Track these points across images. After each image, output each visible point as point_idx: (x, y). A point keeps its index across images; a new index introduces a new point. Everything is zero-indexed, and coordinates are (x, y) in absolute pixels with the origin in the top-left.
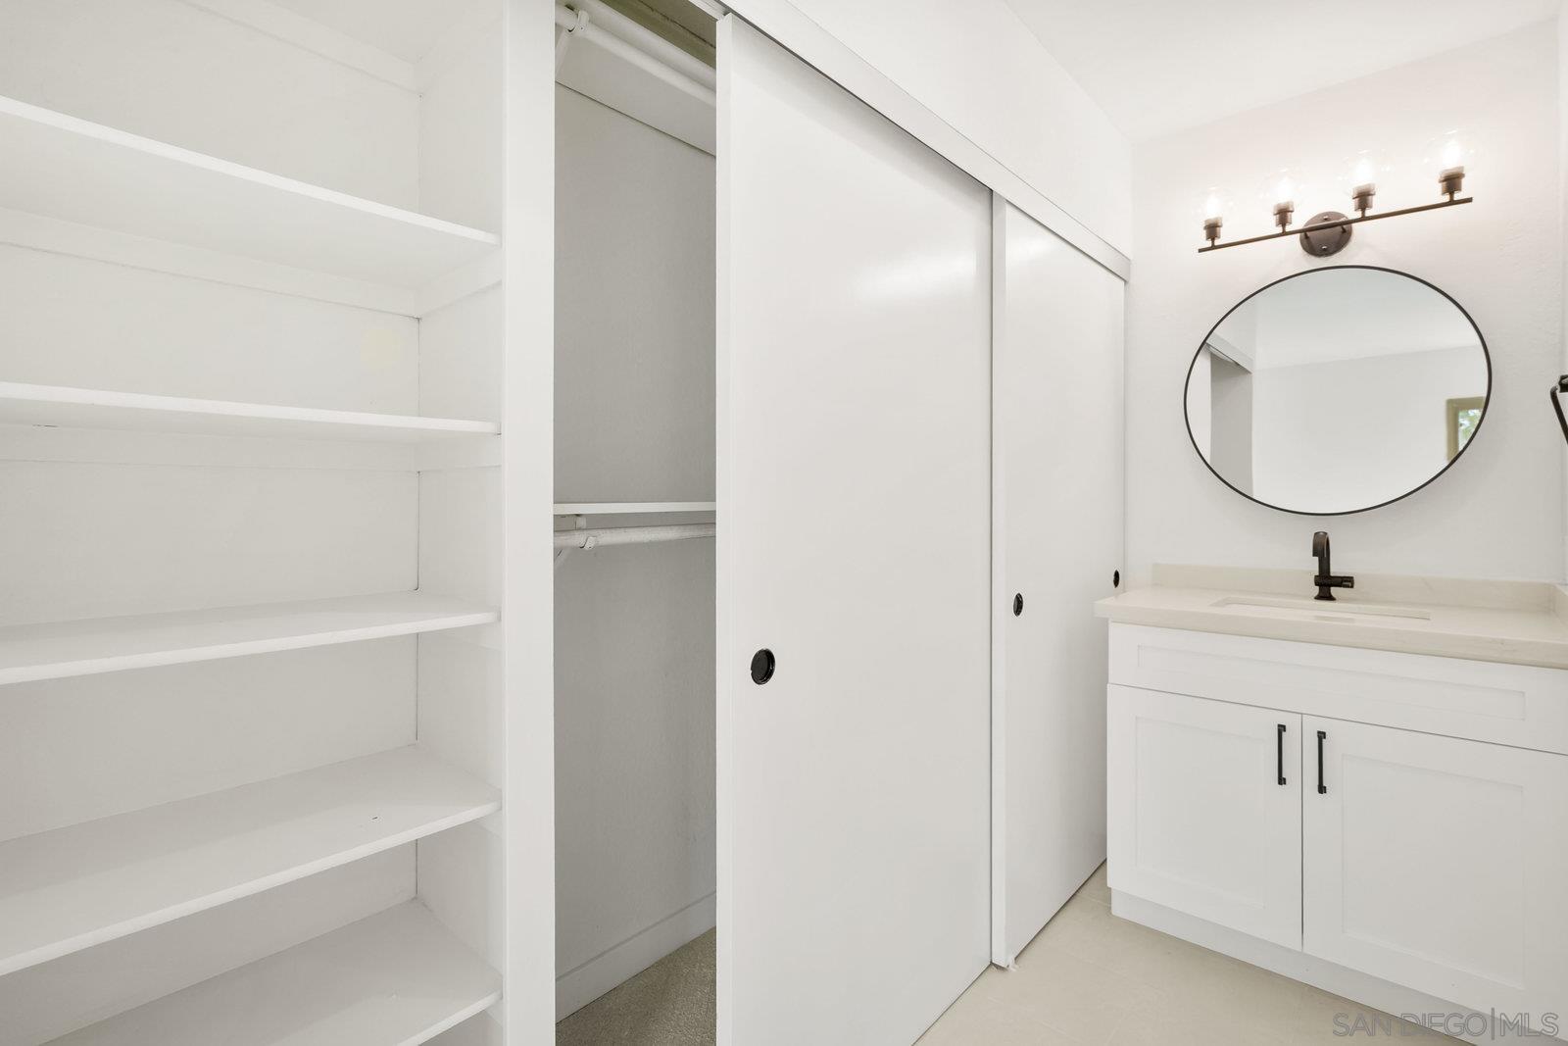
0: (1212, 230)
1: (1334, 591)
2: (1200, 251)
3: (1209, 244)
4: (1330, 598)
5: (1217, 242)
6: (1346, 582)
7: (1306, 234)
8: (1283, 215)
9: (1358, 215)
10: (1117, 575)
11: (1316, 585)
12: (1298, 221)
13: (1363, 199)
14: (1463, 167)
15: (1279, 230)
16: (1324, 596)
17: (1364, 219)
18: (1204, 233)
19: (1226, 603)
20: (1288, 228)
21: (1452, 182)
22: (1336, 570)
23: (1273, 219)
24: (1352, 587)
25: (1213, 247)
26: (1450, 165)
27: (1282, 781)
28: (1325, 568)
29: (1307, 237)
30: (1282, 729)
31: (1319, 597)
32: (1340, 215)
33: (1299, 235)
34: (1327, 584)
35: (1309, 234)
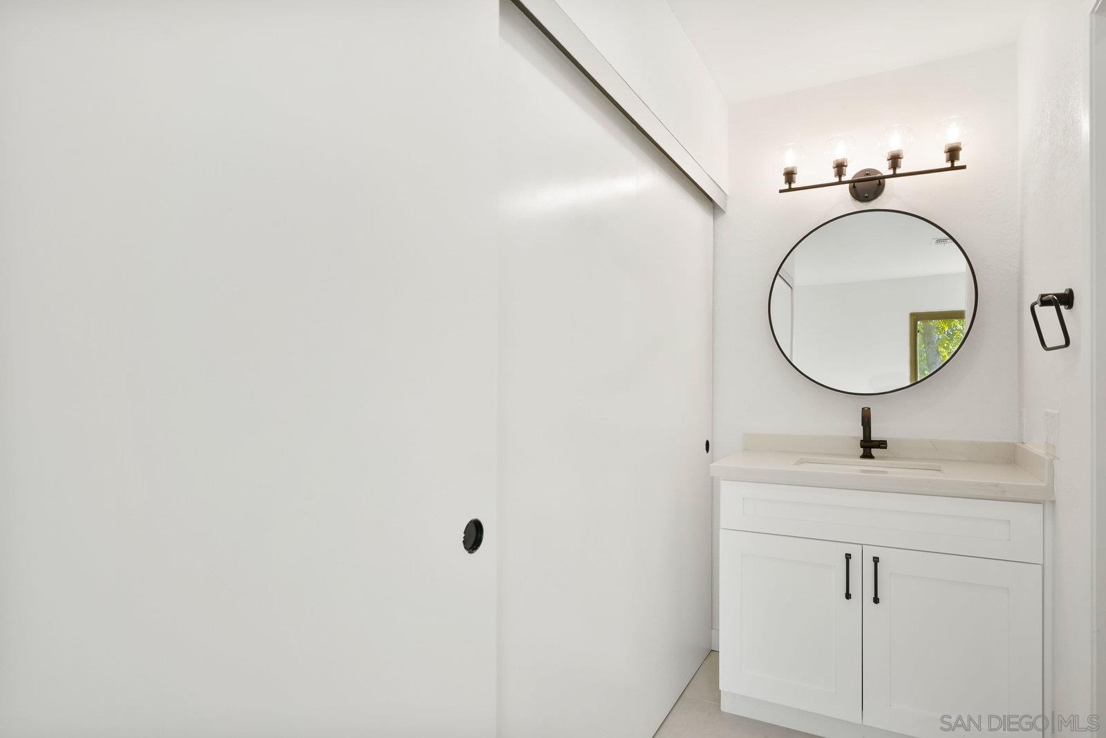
0: (790, 176)
1: (874, 451)
2: (781, 191)
3: (787, 187)
4: (871, 457)
5: (793, 186)
6: (882, 444)
7: (853, 183)
8: (840, 168)
9: (891, 172)
10: (707, 443)
11: (861, 447)
12: (849, 174)
13: (895, 160)
14: (960, 143)
15: (837, 180)
16: (867, 455)
17: (895, 175)
18: (783, 178)
19: (801, 462)
20: (844, 179)
21: (953, 153)
22: (876, 435)
23: (833, 172)
24: (886, 448)
25: (790, 190)
26: (952, 140)
27: (848, 596)
28: (868, 434)
29: (854, 187)
30: (848, 557)
31: (863, 457)
32: (878, 172)
33: (848, 185)
34: (869, 446)
35: (856, 184)
